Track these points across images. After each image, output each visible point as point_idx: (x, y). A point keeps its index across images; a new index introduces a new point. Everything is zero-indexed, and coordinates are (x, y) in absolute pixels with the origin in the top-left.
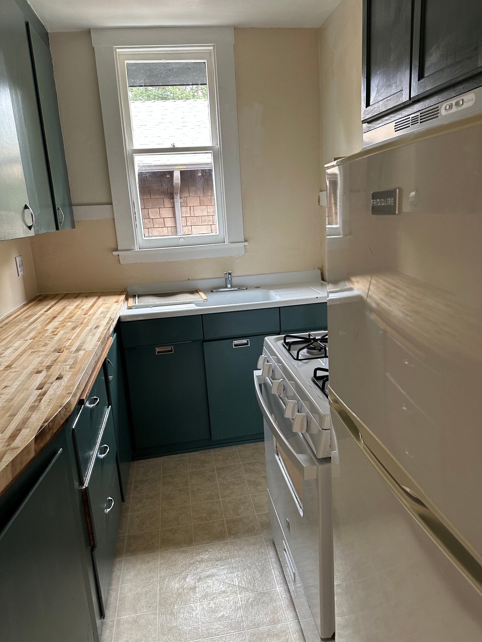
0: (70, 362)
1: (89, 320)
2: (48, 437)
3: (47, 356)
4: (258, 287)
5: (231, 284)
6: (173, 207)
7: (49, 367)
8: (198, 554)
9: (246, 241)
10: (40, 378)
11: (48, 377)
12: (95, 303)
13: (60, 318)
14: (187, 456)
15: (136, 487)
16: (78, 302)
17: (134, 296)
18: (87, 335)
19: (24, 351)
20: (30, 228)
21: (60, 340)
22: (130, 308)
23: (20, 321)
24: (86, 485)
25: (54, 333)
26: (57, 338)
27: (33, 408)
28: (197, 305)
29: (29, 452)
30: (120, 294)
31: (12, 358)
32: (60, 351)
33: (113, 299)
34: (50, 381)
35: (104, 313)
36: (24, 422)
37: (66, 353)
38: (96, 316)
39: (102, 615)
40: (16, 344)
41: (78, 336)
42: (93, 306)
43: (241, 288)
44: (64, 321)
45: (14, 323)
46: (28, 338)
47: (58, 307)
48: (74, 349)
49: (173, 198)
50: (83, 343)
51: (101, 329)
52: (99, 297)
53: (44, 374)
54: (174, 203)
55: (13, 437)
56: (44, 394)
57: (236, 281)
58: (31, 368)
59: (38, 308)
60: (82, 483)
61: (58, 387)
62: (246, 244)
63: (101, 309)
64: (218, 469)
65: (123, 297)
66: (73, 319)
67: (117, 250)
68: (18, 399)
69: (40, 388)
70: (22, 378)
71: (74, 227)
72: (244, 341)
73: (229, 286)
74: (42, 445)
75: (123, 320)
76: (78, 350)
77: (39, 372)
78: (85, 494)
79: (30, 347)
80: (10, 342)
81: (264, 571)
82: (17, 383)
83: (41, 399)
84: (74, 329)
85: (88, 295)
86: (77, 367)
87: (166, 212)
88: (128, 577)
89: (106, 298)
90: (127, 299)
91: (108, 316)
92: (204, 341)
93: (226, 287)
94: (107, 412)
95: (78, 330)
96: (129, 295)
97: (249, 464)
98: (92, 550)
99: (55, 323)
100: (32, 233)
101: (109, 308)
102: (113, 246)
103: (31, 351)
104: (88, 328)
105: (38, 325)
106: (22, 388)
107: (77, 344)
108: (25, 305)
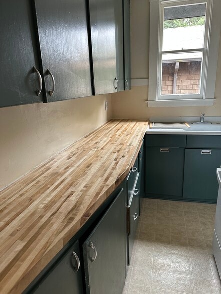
0: (127, 150)
1: (134, 132)
2: (120, 183)
3: (117, 146)
4: (218, 124)
5: (203, 120)
6: (173, 81)
7: (118, 151)
8: (173, 250)
9: (215, 98)
10: (115, 156)
11: (118, 156)
12: (135, 124)
13: (121, 130)
14: (170, 202)
15: (145, 210)
16: (128, 124)
17: (152, 123)
18: (133, 139)
19: (108, 143)
20: (116, 89)
21: (122, 140)
22: (150, 128)
23: (105, 130)
24: (129, 206)
25: (119, 136)
26: (121, 139)
27: (114, 169)
28: (184, 130)
29: (113, 188)
30: (146, 121)
31: (103, 145)
32: (122, 145)
33: (143, 123)
34: (120, 158)
35: (140, 130)
36: (111, 174)
37: (125, 146)
38: (136, 131)
39: (128, 264)
40: (105, 139)
41: (129, 139)
42: (134, 126)
43: (209, 123)
44: (123, 132)
45: (103, 130)
46: (109, 137)
47: (120, 125)
48: (128, 145)
49: (173, 76)
50: (132, 142)
51: (139, 137)
52: (137, 122)
53: (116, 154)
54: (173, 79)
55: (106, 180)
56: (117, 163)
57: (206, 119)
58: (111, 151)
59: (112, 125)
60: (128, 205)
61: (123, 161)
62: (215, 100)
63: (138, 128)
64: (185, 212)
65: (147, 123)
66: (127, 131)
67: (147, 101)
68: (107, 164)
69: (116, 160)
70: (108, 155)
71: (130, 89)
72: (208, 151)
73: (202, 122)
74: (117, 186)
75: (147, 134)
76: (130, 145)
77: (115, 153)
78: (129, 210)
79: (110, 141)
80: (102, 138)
81: (207, 269)
82: (106, 157)
83: (116, 165)
84: (127, 135)
85: (132, 121)
86: (130, 153)
87: (169, 83)
88: (139, 250)
89: (140, 123)
90: (149, 124)
91: (142, 131)
92: (186, 148)
93: (201, 122)
94: (138, 174)
95: (129, 136)
96: (150, 122)
97: (202, 213)
98: (128, 236)
99: (119, 132)
100: (116, 91)
101: (142, 128)
102: (146, 98)
103: (110, 143)
104: (133, 136)
105: (112, 132)
106: (108, 159)
107: (129, 143)
108: (107, 123)
